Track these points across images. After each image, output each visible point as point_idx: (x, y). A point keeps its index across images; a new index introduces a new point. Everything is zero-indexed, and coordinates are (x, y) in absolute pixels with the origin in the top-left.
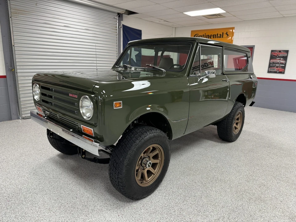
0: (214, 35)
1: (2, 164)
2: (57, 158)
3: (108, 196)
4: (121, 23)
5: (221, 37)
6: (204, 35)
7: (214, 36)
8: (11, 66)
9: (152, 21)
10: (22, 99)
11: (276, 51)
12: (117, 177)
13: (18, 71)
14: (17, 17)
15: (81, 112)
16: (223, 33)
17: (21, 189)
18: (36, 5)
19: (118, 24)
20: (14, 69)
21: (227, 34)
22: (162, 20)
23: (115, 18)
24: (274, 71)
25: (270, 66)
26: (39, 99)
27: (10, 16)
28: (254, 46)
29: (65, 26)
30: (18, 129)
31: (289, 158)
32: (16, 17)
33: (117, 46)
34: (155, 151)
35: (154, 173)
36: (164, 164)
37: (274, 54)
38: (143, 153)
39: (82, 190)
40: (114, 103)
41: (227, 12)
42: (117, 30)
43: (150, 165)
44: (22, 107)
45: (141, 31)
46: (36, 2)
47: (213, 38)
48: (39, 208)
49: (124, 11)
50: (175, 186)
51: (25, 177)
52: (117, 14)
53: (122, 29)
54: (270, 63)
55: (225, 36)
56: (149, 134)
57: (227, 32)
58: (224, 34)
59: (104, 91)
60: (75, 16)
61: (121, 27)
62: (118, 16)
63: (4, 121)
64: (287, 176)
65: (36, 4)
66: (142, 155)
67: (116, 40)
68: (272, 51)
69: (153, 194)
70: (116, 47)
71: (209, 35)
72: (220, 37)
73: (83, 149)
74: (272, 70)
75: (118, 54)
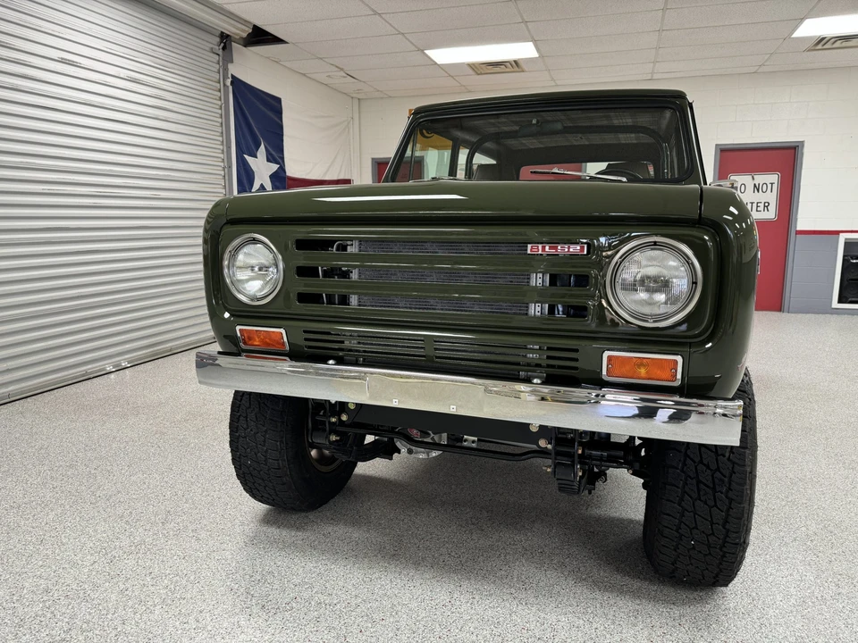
4: (228, 69)
9: (304, 75)
19: (221, 71)
22: (342, 69)
23: (215, 50)
29: (63, 61)
33: (222, 142)
42: (220, 91)
45: (279, 101)
49: (247, 29)
52: (220, 38)
53: (231, 88)
61: (230, 83)
62: (222, 45)
70: (221, 147)
75: (226, 171)
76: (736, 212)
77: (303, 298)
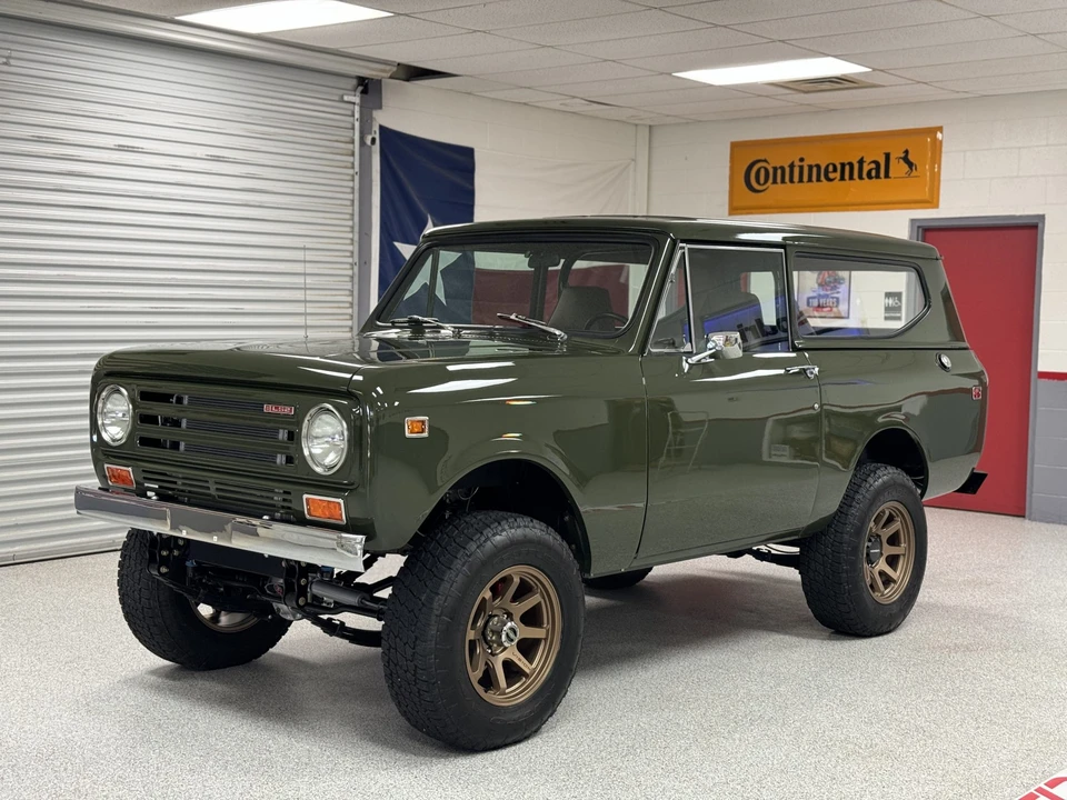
0: (843, 165)
5: (878, 176)
6: (797, 163)
7: (847, 168)
9: (525, 104)
16: (887, 156)
18: (5, 64)
19: (357, 124)
21: (906, 159)
22: (574, 97)
23: (346, 98)
26: (125, 438)
28: (1042, 217)
29: (121, 148)
33: (352, 227)
34: (529, 594)
35: (528, 671)
36: (561, 643)
39: (283, 739)
40: (408, 419)
42: (353, 155)
43: (512, 636)
45: (469, 152)
46: (7, 53)
47: (842, 178)
49: (388, 68)
52: (355, 82)
53: (376, 148)
55: (898, 168)
57: (907, 152)
58: (893, 162)
59: (379, 389)
60: (166, 103)
61: (373, 140)
62: (360, 88)
65: (7, 58)
66: (487, 594)
67: (349, 203)
70: (350, 236)
71: (818, 166)
72: (873, 173)
75: (356, 269)
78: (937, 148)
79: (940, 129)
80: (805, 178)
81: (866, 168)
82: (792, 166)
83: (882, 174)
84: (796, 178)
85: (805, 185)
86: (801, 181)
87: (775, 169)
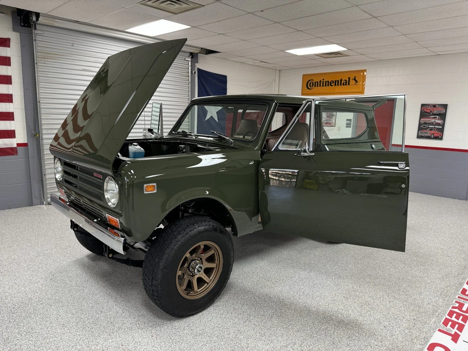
0: (336, 81)
1: (11, 266)
2: (86, 260)
3: (144, 312)
4: (195, 66)
5: (346, 85)
6: (322, 81)
7: (337, 82)
8: (35, 130)
9: (242, 62)
10: (47, 177)
11: (428, 105)
12: (150, 284)
13: (44, 136)
14: (46, 62)
15: (106, 197)
16: (349, 78)
17: (30, 299)
18: (72, 46)
19: (190, 67)
20: (39, 134)
21: (355, 79)
22: (257, 60)
23: (186, 59)
24: (426, 135)
25: (420, 129)
26: (61, 179)
27: (35, 62)
28: (396, 99)
30: (39, 219)
31: (422, 267)
32: (44, 63)
34: (208, 250)
35: (208, 281)
36: (223, 269)
37: (425, 110)
38: (190, 253)
39: (111, 303)
40: (145, 185)
41: (349, 49)
42: (189, 77)
43: (200, 269)
44: (48, 187)
45: (225, 77)
46: (72, 42)
47: (335, 85)
48: (51, 323)
49: (198, 49)
50: (239, 301)
51: (39, 284)
52: (189, 54)
53: (196, 75)
54: (420, 124)
55: (352, 82)
56: (197, 227)
57: (355, 77)
58: (351, 80)
61: (195, 72)
62: (191, 56)
63: (21, 207)
64: (408, 293)
65: (73, 44)
66: (188, 255)
67: (187, 91)
68: (423, 105)
69: (206, 310)
70: (188, 101)
71: (328, 82)
73: (109, 247)
74: (423, 135)
76: (133, 173)
77: (66, 181)
78: (364, 77)
79: (365, 70)
80: (324, 85)
81: (343, 82)
82: (320, 81)
83: (347, 84)
84: (321, 85)
85: (324, 87)
86: (323, 86)
87: (315, 82)
